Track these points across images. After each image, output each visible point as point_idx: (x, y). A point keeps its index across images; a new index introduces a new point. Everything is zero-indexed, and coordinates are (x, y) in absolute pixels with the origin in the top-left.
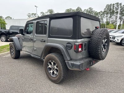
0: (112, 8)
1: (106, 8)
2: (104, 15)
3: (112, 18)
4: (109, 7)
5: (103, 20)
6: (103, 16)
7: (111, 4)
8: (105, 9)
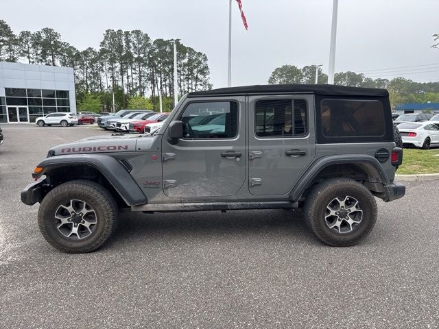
0: (124, 44)
1: (107, 42)
2: (103, 65)
3: (128, 77)
4: (113, 37)
5: (99, 79)
6: (99, 65)
7: (120, 31)
8: (103, 43)
